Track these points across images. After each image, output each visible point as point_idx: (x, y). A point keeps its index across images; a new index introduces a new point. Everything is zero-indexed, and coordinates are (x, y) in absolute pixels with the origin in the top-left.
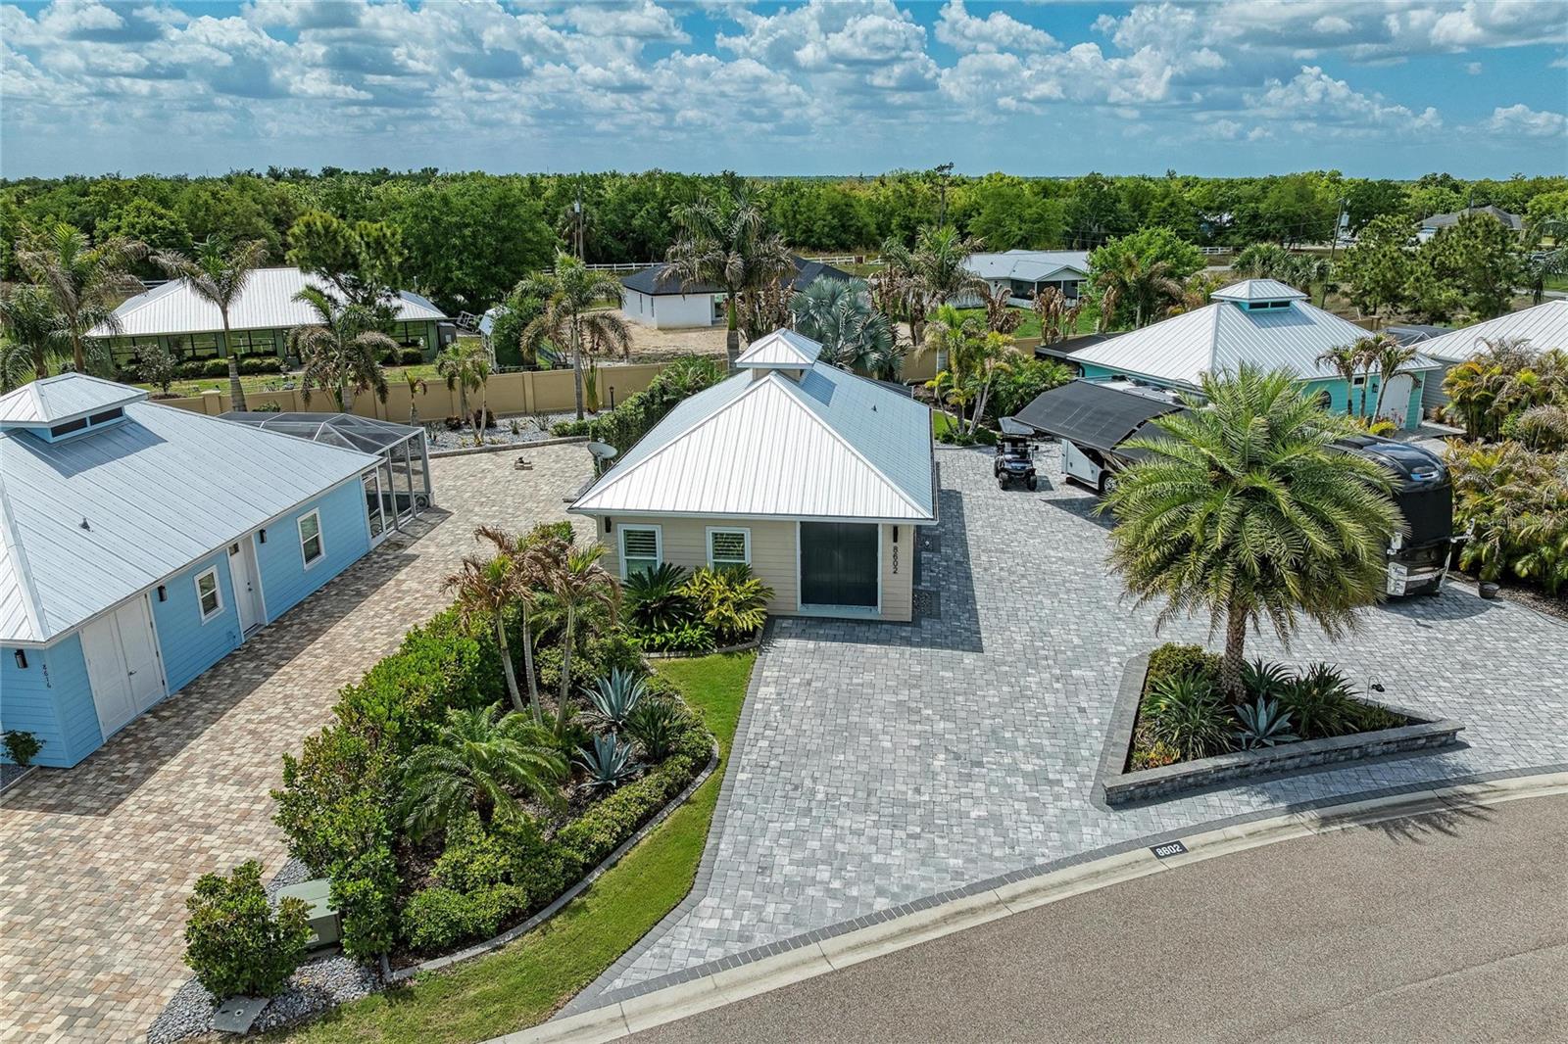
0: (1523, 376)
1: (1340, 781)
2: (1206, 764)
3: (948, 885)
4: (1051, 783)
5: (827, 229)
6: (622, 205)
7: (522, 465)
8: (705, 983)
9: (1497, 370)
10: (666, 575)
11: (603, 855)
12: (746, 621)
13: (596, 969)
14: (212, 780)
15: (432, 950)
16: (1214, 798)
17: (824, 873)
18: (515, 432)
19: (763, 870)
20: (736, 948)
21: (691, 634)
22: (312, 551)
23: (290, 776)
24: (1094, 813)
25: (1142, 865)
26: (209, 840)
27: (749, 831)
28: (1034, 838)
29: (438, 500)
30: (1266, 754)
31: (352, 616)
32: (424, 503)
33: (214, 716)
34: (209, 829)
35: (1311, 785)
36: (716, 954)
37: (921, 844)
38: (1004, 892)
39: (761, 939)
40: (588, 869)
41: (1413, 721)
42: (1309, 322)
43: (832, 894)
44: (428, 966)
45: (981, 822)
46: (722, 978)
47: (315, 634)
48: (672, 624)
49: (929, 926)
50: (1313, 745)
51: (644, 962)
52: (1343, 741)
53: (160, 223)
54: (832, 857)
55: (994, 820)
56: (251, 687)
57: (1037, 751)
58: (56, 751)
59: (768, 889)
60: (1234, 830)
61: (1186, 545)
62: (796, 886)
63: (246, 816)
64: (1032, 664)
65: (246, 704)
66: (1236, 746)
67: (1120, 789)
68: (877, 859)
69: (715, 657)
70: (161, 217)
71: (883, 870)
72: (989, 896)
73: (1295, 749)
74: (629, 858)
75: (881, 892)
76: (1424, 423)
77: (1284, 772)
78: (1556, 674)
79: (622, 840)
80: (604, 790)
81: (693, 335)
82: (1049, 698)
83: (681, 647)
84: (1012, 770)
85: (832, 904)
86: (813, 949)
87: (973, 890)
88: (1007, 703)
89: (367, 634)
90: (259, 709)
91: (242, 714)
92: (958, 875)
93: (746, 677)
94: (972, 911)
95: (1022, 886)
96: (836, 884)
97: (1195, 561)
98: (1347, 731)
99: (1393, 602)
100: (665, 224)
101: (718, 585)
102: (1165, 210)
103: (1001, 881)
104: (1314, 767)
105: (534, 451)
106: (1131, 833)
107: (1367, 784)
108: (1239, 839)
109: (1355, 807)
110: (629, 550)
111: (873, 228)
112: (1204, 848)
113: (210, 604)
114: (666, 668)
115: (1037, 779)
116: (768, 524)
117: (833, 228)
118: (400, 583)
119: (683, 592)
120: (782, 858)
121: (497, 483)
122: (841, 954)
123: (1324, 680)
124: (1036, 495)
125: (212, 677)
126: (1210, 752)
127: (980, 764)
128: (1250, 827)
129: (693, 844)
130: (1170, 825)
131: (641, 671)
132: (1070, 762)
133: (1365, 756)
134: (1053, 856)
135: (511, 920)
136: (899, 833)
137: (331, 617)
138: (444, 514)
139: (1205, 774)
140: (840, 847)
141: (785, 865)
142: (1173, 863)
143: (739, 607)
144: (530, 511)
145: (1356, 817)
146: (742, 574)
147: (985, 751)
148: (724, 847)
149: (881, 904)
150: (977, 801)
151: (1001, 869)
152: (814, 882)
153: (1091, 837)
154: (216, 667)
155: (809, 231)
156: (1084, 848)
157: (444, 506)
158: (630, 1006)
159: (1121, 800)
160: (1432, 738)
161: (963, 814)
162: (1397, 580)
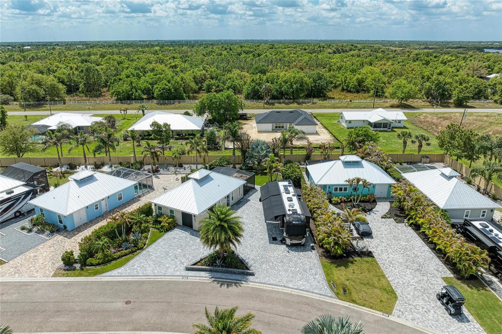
2: (203, 267)
3: (152, 274)
4: (183, 264)
5: (353, 86)
8: (113, 278)
11: (115, 259)
13: (103, 272)
15: (88, 266)
16: (202, 273)
19: (133, 266)
20: (119, 275)
21: (159, 226)
23: (82, 240)
24: (182, 270)
25: (180, 279)
27: (137, 260)
28: (170, 271)
36: (117, 275)
37: (155, 268)
38: (157, 277)
39: (123, 274)
40: (112, 260)
41: (248, 269)
42: (361, 167)
43: (137, 271)
44: (87, 267)
46: (115, 278)
48: (157, 224)
49: (143, 278)
50: (224, 269)
51: (109, 273)
52: (230, 269)
53: (166, 87)
55: (168, 267)
57: (187, 259)
59: (131, 269)
60: (198, 278)
62: (134, 269)
66: (212, 265)
68: (147, 268)
70: (167, 85)
71: (146, 270)
72: (155, 277)
73: (221, 268)
74: (119, 260)
75: (143, 273)
81: (264, 134)
83: (156, 228)
85: (135, 273)
86: (127, 277)
87: (153, 276)
92: (154, 273)
94: (151, 278)
95: (160, 277)
96: (139, 270)
98: (234, 268)
101: (166, 219)
103: (158, 276)
104: (224, 272)
106: (183, 274)
107: (229, 277)
110: (159, 209)
112: (190, 279)
113: (97, 208)
114: (153, 231)
116: (178, 211)
117: (355, 86)
118: (133, 206)
119: (161, 219)
120: (136, 265)
122: (130, 279)
125: (95, 220)
127: (177, 259)
128: (201, 278)
129: (128, 260)
130: (190, 275)
133: (234, 273)
134: (169, 274)
135: (99, 264)
136: (154, 266)
138: (153, 190)
139: (203, 269)
142: (183, 280)
143: (168, 223)
146: (173, 217)
148: (132, 262)
149: (141, 274)
150: (169, 264)
151: (160, 274)
152: (137, 269)
153: (178, 273)
154: (97, 218)
156: (174, 274)
157: (155, 188)
158: (103, 278)
159: (188, 269)
160: (248, 273)
161: (165, 265)
162: (288, 241)
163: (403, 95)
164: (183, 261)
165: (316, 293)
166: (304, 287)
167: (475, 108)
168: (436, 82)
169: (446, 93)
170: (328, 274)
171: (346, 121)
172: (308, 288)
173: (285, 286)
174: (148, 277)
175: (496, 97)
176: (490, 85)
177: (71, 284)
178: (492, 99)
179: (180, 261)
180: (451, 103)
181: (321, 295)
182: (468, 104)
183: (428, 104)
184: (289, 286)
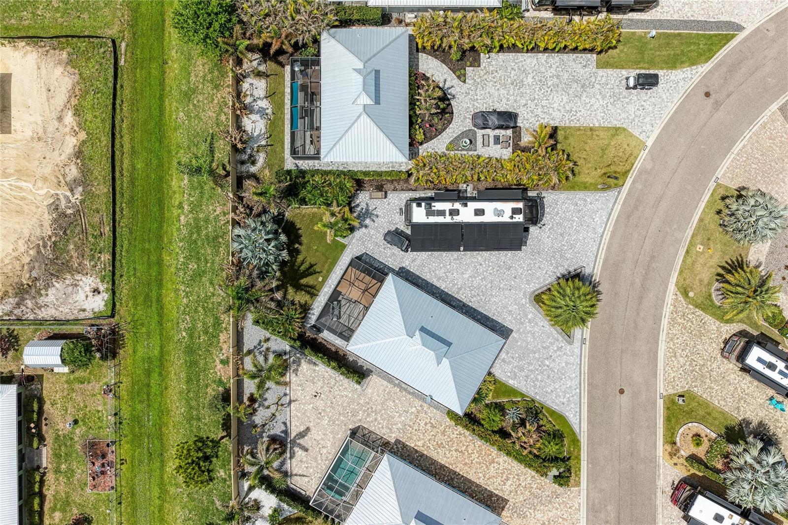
3: (578, 379)
4: (561, 348)
8: (582, 420)
13: (574, 434)
14: (504, 485)
19: (563, 404)
20: (578, 414)
25: (586, 347)
27: (553, 402)
28: (573, 360)
36: (578, 417)
37: (567, 378)
38: (583, 372)
39: (578, 410)
43: (573, 396)
46: (582, 418)
49: (585, 386)
51: (576, 428)
54: (565, 392)
55: (567, 364)
57: (553, 344)
59: (568, 405)
62: (569, 401)
64: (522, 323)
68: (568, 386)
71: (570, 387)
72: (582, 375)
75: (575, 389)
85: (575, 397)
86: (582, 404)
87: (580, 376)
95: (582, 368)
96: (571, 395)
103: (581, 371)
106: (579, 344)
108: (587, 328)
112: (587, 336)
118: (416, 446)
120: (562, 400)
122: (585, 400)
127: (551, 356)
132: (557, 340)
134: (579, 360)
136: (564, 379)
138: (360, 427)
140: (563, 390)
142: (587, 343)
144: (368, 403)
147: (548, 353)
148: (555, 407)
149: (578, 390)
150: (562, 363)
151: (578, 369)
152: (569, 398)
153: (577, 351)
156: (579, 354)
158: (582, 430)
161: (563, 367)
164: (556, 348)
165: (613, 206)
166: (604, 217)
170: (588, 188)
173: (602, 236)
177: (592, 461)
179: (555, 351)
181: (615, 202)
184: (601, 232)
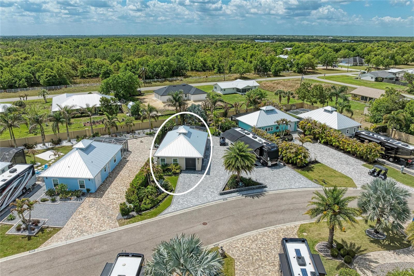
0: (309, 124)
1: (249, 192)
2: (232, 190)
3: (199, 204)
4: (214, 192)
5: (200, 66)
6: (153, 66)
7: (141, 142)
8: (172, 213)
9: (306, 123)
10: (166, 165)
11: (161, 201)
12: (178, 171)
13: (161, 212)
14: (112, 194)
15: (144, 211)
16: (233, 194)
17: (185, 203)
18: (139, 134)
19: (179, 202)
20: (175, 210)
21: (170, 173)
22: (115, 161)
24: (218, 196)
25: (222, 201)
26: (115, 201)
27: (177, 198)
28: (210, 198)
29: (129, 149)
30: (240, 189)
31: (122, 171)
32: (128, 150)
33: (109, 186)
34: (114, 199)
35: (245, 192)
36: (173, 211)
37: (197, 199)
38: (205, 204)
39: (178, 209)
40: (159, 203)
41: (261, 184)
42: (277, 113)
43: (186, 205)
44: (143, 212)
45: (204, 197)
46: (174, 213)
47: (118, 174)
48: (168, 172)
49: (196, 208)
50: (247, 188)
51: (166, 211)
52: (250, 187)
53: (52, 74)
54: (187, 201)
55: (206, 197)
56: (112, 182)
57: (213, 188)
58: (93, 190)
59: (179, 204)
61: (230, 164)
62: (182, 204)
63: (118, 198)
64: (216, 177)
65: (112, 184)
66: (237, 187)
67: (221, 193)
69: (173, 176)
70: (52, 72)
71: (192, 202)
72: (204, 205)
73: (244, 188)
74: (163, 202)
75: (191, 204)
76: (298, 129)
77: (243, 191)
78: (286, 177)
79: (163, 199)
80: (160, 194)
82: (217, 182)
83: (169, 175)
84: (210, 191)
86: (184, 210)
87: (202, 204)
88: (211, 182)
89: (125, 174)
90: (114, 185)
91: (112, 185)
92: (200, 203)
93: (177, 179)
94: (202, 206)
95: (207, 204)
97: (231, 166)
98: (251, 186)
99: (269, 167)
100: (163, 70)
101: (174, 166)
102: (276, 64)
104: (247, 190)
105: (143, 138)
106: (222, 198)
108: (234, 198)
109: (249, 195)
110: (161, 161)
111: (211, 66)
112: (229, 200)
113: (105, 171)
114: (167, 178)
115: (213, 192)
116: (181, 158)
118: (127, 165)
119: (169, 167)
120: (181, 201)
121: (138, 145)
122: (186, 210)
123: (250, 179)
124: (225, 147)
125: (106, 180)
126: (234, 188)
128: (236, 197)
130: (226, 197)
131: (164, 179)
132: (217, 190)
133: (254, 189)
134: (212, 200)
135: (151, 208)
137: (120, 171)
138: (131, 152)
139: (232, 191)
141: (181, 202)
142: (225, 201)
143: (177, 169)
144: (144, 151)
145: (249, 196)
146: (177, 165)
147: (207, 189)
148: (174, 200)
149: (191, 206)
150: (204, 195)
151: (205, 202)
153: (217, 198)
154: (106, 179)
155: (196, 67)
156: (216, 200)
157: (130, 150)
158: (164, 215)
159: (221, 194)
160: (263, 186)
162: (270, 164)
163: (244, 70)
165: (311, 187)
166: (301, 186)
167: (285, 76)
168: (260, 60)
169: (268, 67)
170: (307, 177)
171: (222, 90)
172: (304, 186)
174: (198, 206)
175: (294, 69)
176: (289, 61)
178: (291, 70)
180: (271, 74)
181: (314, 187)
182: (281, 74)
183: (257, 76)
184: (293, 187)
